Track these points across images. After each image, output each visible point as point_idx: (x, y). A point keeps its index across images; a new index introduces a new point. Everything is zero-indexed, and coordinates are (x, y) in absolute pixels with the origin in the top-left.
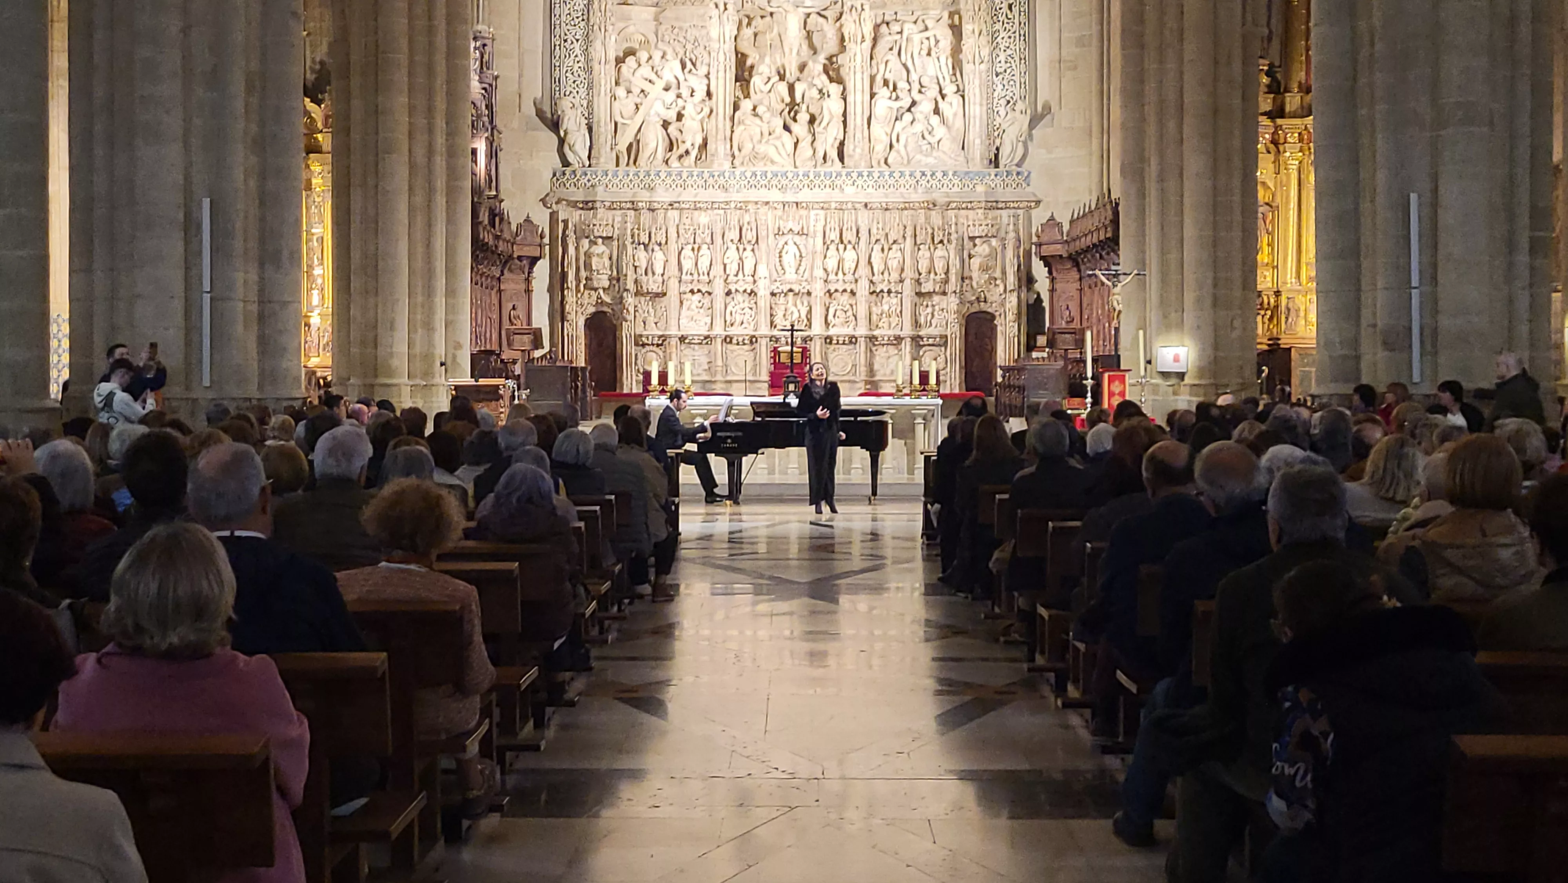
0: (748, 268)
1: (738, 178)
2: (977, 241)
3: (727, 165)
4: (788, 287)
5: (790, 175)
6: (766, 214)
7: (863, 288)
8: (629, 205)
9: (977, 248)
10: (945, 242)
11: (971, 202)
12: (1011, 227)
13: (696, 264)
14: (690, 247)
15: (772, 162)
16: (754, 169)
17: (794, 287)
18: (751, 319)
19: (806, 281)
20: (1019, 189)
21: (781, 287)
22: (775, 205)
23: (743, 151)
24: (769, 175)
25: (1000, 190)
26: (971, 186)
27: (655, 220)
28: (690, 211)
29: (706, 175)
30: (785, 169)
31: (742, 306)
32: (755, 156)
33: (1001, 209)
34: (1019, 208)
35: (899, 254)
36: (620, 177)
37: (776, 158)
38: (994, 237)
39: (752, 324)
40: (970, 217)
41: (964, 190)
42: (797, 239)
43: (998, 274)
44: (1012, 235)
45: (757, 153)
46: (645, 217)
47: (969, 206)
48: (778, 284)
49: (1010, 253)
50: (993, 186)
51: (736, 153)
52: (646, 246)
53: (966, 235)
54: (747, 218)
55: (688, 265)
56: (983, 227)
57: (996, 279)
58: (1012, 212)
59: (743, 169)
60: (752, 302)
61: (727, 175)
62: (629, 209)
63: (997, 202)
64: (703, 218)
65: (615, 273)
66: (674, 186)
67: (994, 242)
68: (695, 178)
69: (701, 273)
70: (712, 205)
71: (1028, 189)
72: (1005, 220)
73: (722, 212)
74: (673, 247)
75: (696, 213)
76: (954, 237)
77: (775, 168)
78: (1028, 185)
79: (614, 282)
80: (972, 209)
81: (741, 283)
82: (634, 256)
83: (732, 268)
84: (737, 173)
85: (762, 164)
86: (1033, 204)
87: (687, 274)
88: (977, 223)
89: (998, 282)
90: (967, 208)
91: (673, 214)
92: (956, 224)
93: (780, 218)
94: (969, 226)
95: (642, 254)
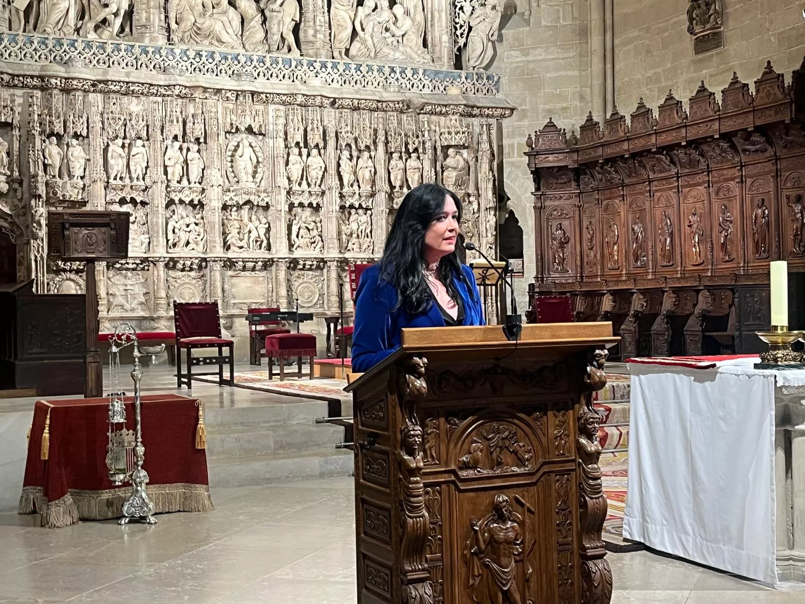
0: (195, 173)
1: (178, 58)
2: (451, 151)
3: (162, 41)
4: (246, 198)
5: (243, 60)
6: (216, 106)
7: (331, 203)
8: (36, 82)
9: (448, 160)
10: (421, 150)
11: (446, 106)
12: (485, 137)
13: (128, 166)
14: (119, 142)
15: (219, 41)
16: (199, 48)
17: (252, 198)
18: (199, 238)
19: (265, 191)
20: (489, 96)
21: (236, 199)
22: (229, 94)
23: (183, 25)
24: (218, 57)
25: (471, 94)
26: (442, 88)
27: (71, 104)
28: (118, 96)
29: (137, 51)
30: (237, 52)
31: (187, 221)
32: (198, 31)
33: (474, 116)
34: (493, 116)
35: (370, 163)
36: (20, 44)
37: (225, 37)
38: (467, 148)
39: (201, 244)
40: (442, 124)
41: (434, 92)
42: (251, 138)
43: (471, 190)
44: (485, 146)
45: (199, 29)
46: (58, 99)
47: (444, 110)
48: (232, 194)
49: (485, 167)
50: (464, 90)
51: (174, 26)
52: (59, 137)
53: (438, 144)
54: (191, 110)
55: (117, 165)
56: (460, 135)
57: (469, 195)
58: (483, 120)
59: (185, 47)
60: (198, 216)
61: (164, 53)
62: (35, 87)
63: (473, 107)
64: (135, 106)
65: (16, 174)
66: (95, 62)
67: (465, 153)
68: (123, 53)
69: (134, 176)
70: (149, 91)
71: (499, 96)
72: (477, 129)
73: (160, 99)
74: (98, 142)
75: (125, 99)
76: (428, 145)
77: (223, 49)
78: (498, 92)
79: (16, 186)
80: (446, 114)
81: (187, 192)
82: (43, 151)
83: (175, 171)
84: (177, 51)
85: (206, 42)
86: (508, 112)
87: (115, 179)
88: (452, 130)
89: (472, 199)
90: (441, 114)
91: (96, 99)
92: (429, 131)
93: (232, 112)
94: (441, 134)
95: (54, 151)
